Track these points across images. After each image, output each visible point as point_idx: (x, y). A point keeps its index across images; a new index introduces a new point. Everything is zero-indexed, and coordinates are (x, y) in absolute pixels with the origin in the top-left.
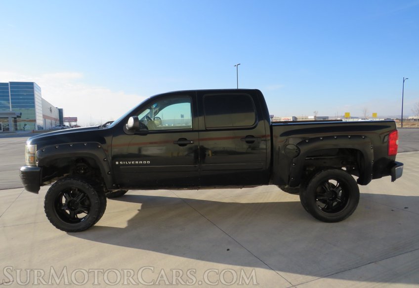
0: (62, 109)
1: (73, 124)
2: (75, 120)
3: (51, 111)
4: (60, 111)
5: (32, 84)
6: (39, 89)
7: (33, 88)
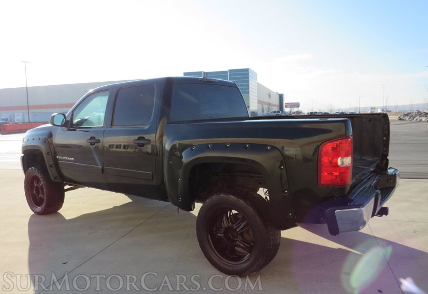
0: (283, 94)
1: (295, 110)
2: (297, 105)
3: (270, 96)
4: (281, 97)
5: (247, 70)
6: (255, 75)
7: (248, 74)
